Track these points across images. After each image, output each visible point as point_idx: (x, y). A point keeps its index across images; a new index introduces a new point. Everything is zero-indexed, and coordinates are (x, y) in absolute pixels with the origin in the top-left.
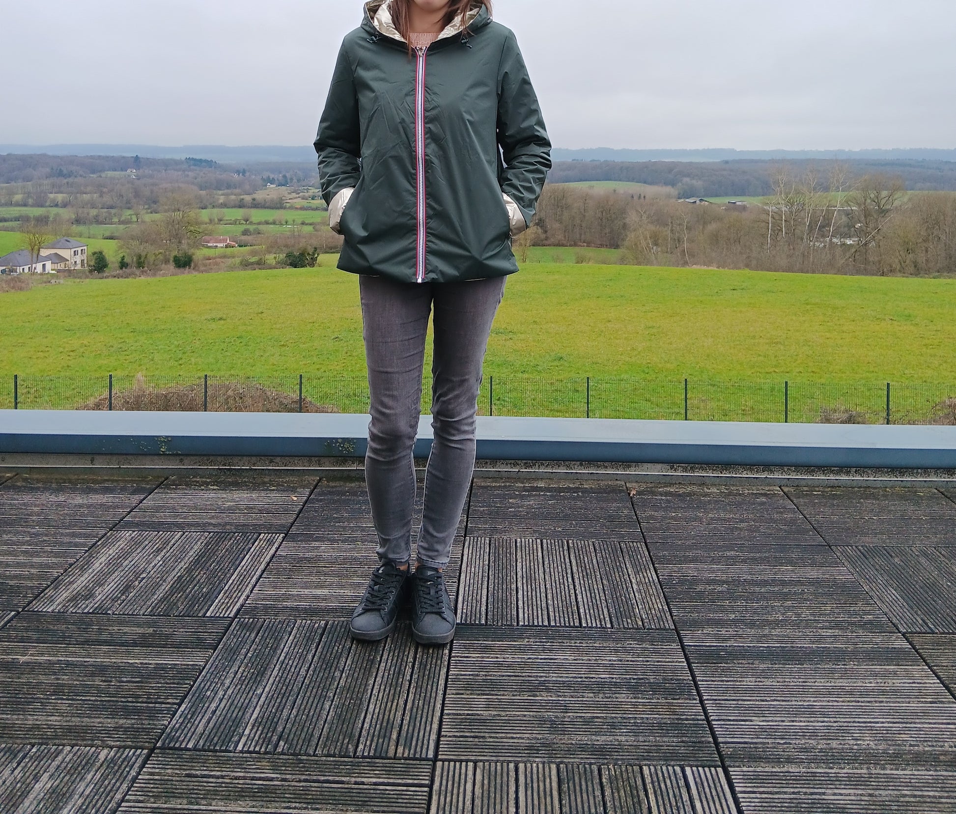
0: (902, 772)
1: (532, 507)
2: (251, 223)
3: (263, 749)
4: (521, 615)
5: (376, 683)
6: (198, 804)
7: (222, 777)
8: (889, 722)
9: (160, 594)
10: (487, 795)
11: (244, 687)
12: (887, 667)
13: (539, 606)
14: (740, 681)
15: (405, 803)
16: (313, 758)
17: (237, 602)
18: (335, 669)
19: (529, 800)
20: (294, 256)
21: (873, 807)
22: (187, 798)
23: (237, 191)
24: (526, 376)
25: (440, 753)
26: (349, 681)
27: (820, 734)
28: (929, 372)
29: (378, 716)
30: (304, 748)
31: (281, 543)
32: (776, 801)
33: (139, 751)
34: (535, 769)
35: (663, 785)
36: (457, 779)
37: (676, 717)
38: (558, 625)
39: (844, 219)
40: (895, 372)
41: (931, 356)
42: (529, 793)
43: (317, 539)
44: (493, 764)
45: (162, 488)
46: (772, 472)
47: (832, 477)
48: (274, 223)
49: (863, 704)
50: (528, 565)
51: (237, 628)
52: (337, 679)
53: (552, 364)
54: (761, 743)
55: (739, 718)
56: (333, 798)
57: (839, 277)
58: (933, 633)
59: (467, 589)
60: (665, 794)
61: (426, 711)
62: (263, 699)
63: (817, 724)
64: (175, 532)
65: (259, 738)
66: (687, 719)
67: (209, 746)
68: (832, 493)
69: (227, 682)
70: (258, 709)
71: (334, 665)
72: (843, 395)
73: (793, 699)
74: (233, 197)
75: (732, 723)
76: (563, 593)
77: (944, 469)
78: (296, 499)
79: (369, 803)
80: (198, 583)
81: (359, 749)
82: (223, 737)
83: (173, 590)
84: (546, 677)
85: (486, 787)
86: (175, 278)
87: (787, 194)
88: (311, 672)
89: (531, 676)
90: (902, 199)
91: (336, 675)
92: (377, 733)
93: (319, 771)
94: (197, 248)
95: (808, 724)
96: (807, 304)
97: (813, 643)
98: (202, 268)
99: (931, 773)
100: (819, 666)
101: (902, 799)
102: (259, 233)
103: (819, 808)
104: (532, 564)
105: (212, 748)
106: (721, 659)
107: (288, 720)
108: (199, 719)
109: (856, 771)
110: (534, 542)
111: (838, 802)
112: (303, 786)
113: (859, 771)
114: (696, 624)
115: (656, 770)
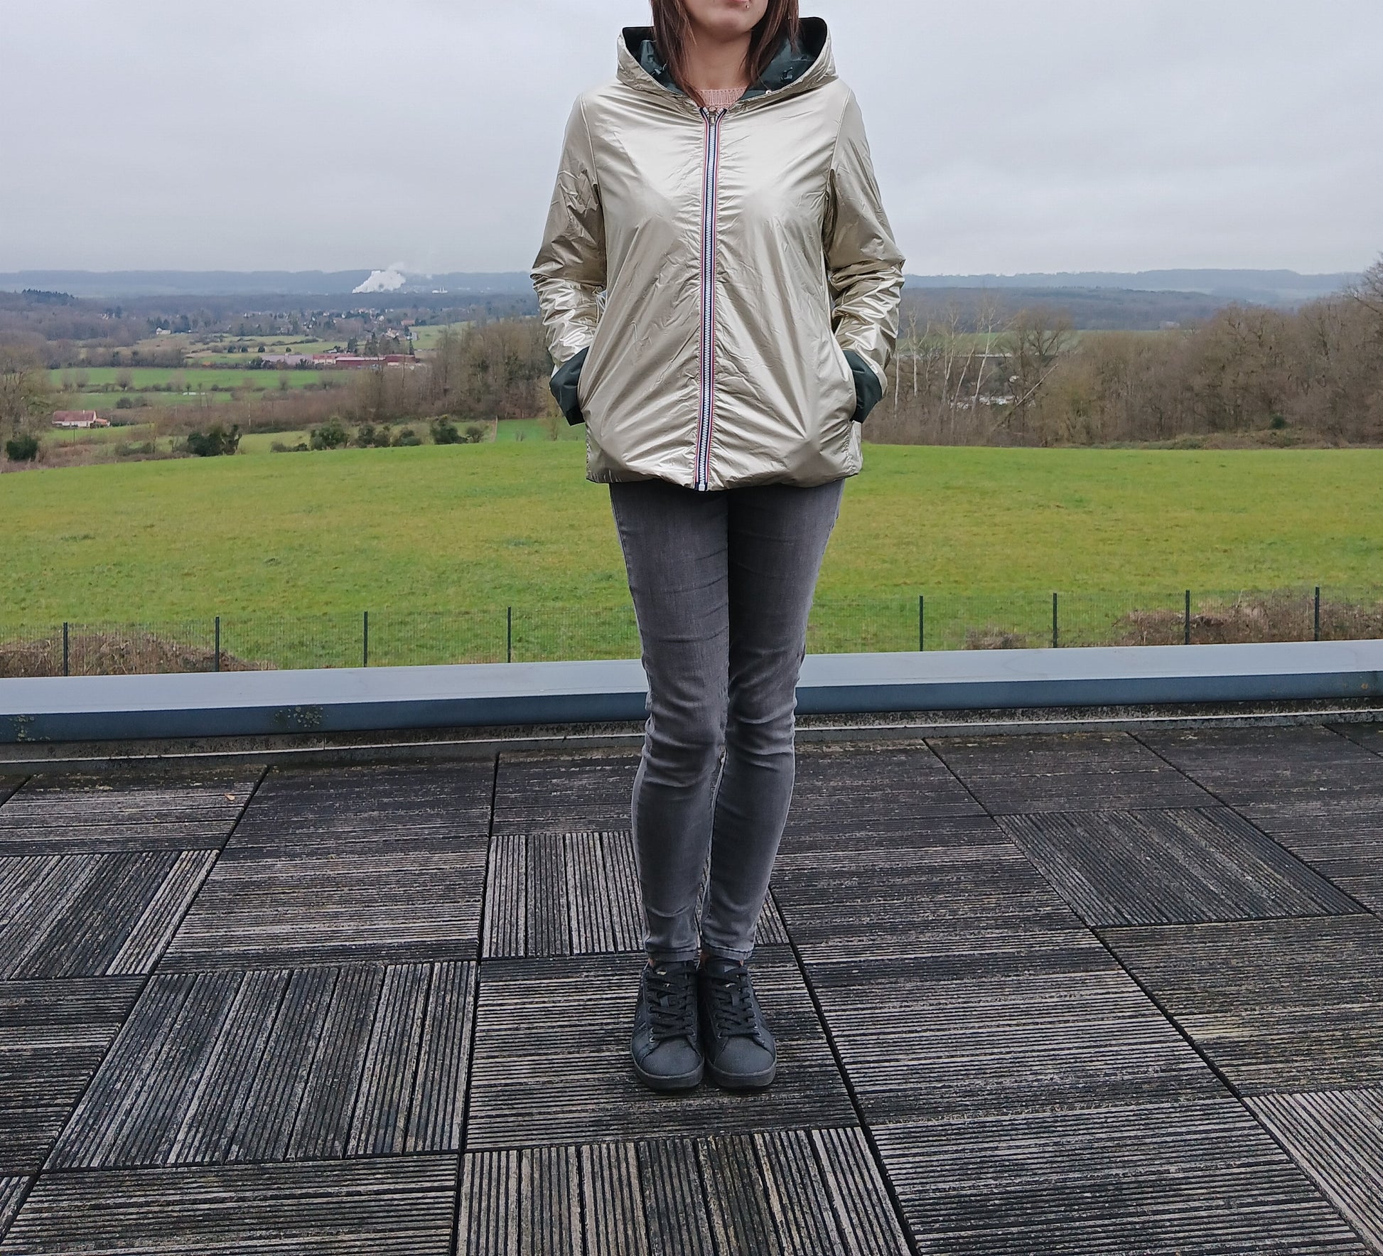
0: (1096, 1111)
1: (584, 788)
2: (131, 390)
3: (207, 1159)
4: (575, 940)
5: (370, 1052)
6: (112, 1247)
7: (148, 1204)
8: (1077, 1048)
9: (31, 948)
10: (539, 1195)
11: (171, 1072)
12: (1073, 975)
13: (601, 925)
14: (881, 1008)
15: (423, 1215)
16: (283, 1165)
17: (153, 951)
18: (308, 1036)
19: (599, 1195)
20: (202, 438)
21: (1059, 1159)
22: (95, 1239)
23: (109, 340)
24: (559, 604)
25: (469, 1141)
26: (329, 1051)
27: (988, 1071)
28: (1107, 577)
29: (376, 1097)
30: (268, 1153)
31: (215, 863)
32: (935, 1163)
33: (15, 1180)
34: (604, 1151)
35: (782, 1158)
36: (494, 1175)
37: (796, 1064)
38: (629, 949)
39: (995, 369)
40: (1063, 578)
41: (1110, 554)
42: (598, 1184)
43: (270, 854)
44: (545, 1150)
45: (23, 793)
46: (913, 719)
47: (991, 723)
48: (168, 389)
49: (1043, 1027)
50: (583, 869)
51: (156, 989)
52: (312, 1051)
53: (598, 586)
54: (912, 1089)
55: (881, 1058)
56: (316, 1218)
57: (989, 451)
58: (1130, 925)
59: (496, 909)
60: (786, 1169)
61: (444, 1084)
62: (202, 1087)
63: (985, 1058)
64: (48, 856)
65: (200, 1144)
66: (811, 1066)
67: (124, 1162)
68: (991, 745)
69: (147, 1067)
70: (195, 1101)
71: (306, 1032)
72: (997, 612)
73: (952, 1026)
74: (101, 350)
75: (872, 1065)
76: (634, 905)
77: (1136, 704)
78: (235, 798)
79: (369, 1221)
80: (89, 928)
81: (350, 1147)
82: (145, 1147)
83: (51, 941)
84: (614, 1023)
85: (536, 1183)
86: (10, 476)
87: (919, 337)
88: (271, 1043)
89: (593, 1025)
90: (1070, 342)
91: (309, 1044)
92: (375, 1122)
93: (294, 1183)
94: (45, 429)
95: (973, 1058)
96: (948, 488)
97: (974, 948)
98: (54, 460)
99: (1131, 1108)
100: (984, 979)
101: (1096, 1145)
102: (145, 405)
103: (991, 1167)
104: (588, 868)
105: (129, 1163)
106: (853, 980)
107: (242, 1114)
108: (105, 1124)
109: (1037, 1115)
110: (591, 837)
111: (1015, 1157)
112: (269, 1206)
113: (1041, 1115)
114: (818, 935)
115: (772, 1138)
